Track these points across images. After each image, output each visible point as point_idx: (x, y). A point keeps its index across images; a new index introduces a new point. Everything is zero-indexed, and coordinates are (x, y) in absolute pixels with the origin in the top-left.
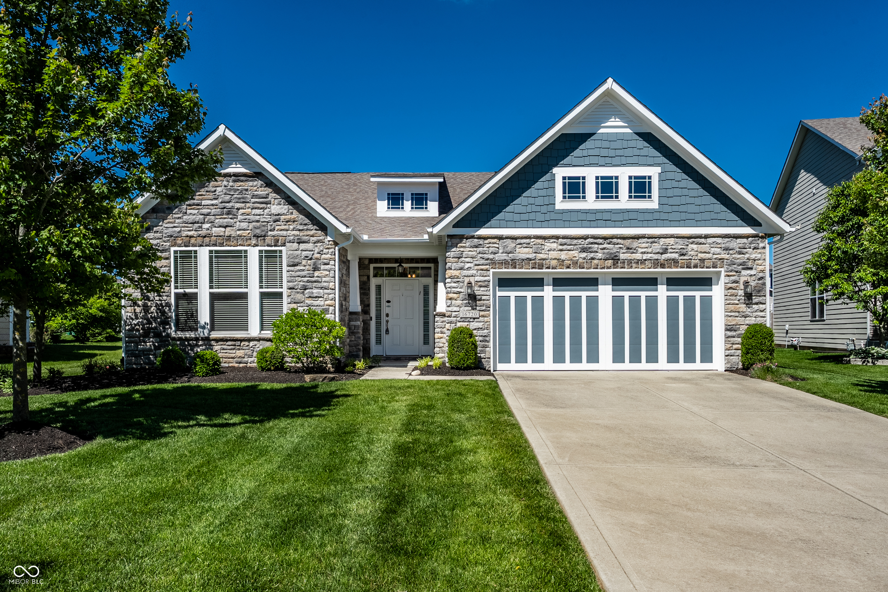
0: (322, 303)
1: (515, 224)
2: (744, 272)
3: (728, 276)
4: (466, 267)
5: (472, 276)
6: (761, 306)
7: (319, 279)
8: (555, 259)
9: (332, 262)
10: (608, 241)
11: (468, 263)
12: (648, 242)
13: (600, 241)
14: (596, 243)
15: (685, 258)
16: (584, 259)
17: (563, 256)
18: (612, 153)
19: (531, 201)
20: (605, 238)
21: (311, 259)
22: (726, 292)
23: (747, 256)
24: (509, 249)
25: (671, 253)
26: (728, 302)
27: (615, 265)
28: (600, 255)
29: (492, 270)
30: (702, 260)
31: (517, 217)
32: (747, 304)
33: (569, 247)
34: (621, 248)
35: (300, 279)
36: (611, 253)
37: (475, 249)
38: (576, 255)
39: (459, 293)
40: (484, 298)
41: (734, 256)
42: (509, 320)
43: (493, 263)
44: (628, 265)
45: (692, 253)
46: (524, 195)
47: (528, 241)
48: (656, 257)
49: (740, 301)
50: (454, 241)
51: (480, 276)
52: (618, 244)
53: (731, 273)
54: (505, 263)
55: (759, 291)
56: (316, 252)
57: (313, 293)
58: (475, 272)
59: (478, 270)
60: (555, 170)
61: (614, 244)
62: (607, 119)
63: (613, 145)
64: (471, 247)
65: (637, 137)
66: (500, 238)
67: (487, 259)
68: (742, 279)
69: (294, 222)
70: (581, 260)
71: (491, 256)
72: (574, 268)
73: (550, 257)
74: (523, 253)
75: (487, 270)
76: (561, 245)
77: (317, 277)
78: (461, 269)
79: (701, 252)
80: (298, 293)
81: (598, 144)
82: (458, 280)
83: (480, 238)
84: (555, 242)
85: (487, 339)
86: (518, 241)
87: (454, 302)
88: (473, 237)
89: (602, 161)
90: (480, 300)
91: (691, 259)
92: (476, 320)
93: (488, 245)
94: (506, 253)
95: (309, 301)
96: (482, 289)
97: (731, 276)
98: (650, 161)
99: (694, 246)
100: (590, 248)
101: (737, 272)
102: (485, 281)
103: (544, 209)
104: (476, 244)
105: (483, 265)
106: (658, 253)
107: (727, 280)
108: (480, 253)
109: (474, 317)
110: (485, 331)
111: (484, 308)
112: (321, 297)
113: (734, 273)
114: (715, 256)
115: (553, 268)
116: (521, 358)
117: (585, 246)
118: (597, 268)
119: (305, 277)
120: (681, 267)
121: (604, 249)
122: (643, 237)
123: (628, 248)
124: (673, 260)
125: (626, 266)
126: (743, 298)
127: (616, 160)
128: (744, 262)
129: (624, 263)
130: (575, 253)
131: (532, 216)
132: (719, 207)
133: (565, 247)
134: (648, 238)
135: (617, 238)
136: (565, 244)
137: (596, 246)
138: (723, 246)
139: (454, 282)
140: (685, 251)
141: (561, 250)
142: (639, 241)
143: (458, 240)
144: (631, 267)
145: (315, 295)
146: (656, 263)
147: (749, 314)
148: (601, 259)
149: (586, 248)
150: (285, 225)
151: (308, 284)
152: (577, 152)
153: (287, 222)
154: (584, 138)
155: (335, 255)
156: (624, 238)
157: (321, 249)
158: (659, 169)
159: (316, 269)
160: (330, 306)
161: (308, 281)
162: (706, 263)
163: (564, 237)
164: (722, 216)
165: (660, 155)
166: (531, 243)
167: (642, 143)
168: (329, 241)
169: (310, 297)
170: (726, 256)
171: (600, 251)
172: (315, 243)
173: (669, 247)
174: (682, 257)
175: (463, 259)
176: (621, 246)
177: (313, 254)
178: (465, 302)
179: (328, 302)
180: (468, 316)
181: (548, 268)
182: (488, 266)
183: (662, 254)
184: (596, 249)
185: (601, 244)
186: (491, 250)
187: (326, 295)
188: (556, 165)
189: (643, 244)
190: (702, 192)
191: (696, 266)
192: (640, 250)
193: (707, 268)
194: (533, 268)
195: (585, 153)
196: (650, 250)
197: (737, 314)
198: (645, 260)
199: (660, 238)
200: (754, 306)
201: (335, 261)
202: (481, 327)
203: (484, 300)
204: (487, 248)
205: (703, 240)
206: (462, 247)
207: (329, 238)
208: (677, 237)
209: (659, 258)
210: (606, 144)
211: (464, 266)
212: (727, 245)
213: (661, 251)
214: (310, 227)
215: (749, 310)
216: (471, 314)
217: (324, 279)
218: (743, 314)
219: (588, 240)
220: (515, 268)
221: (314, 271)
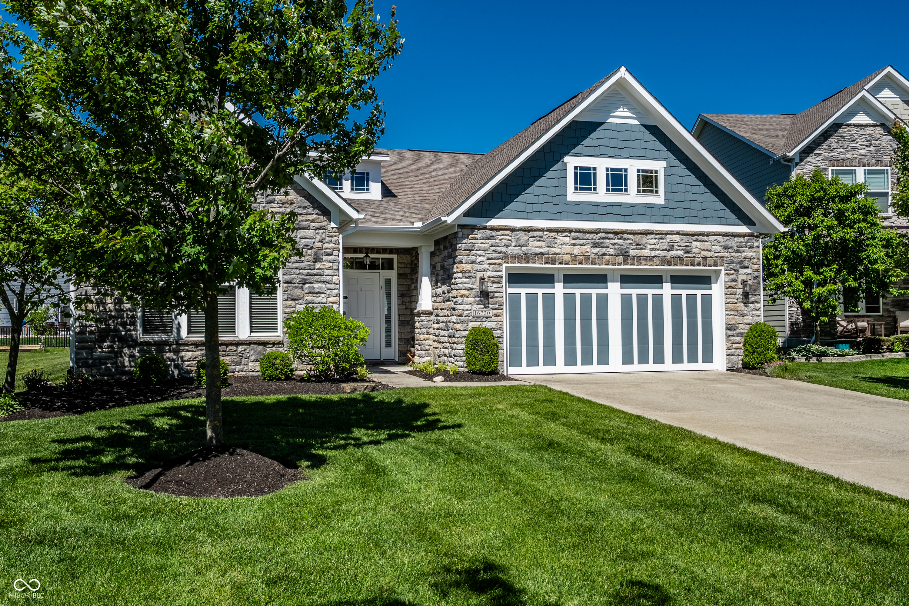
0: (324, 300)
1: (527, 215)
2: (742, 271)
3: (728, 274)
4: (478, 260)
5: (485, 271)
6: (757, 304)
7: (321, 271)
8: (568, 254)
9: (336, 253)
10: (619, 236)
11: (480, 256)
12: (656, 238)
13: (612, 236)
14: (607, 238)
15: (690, 255)
16: (596, 254)
17: (576, 250)
18: (621, 144)
19: (544, 190)
20: (616, 233)
21: (312, 248)
22: (727, 290)
23: (744, 255)
24: (522, 242)
25: (677, 250)
26: (728, 301)
27: (625, 262)
28: (611, 251)
29: (505, 265)
30: (705, 258)
31: (529, 208)
32: (745, 303)
33: (582, 242)
34: (630, 244)
35: (298, 271)
36: (622, 249)
37: (488, 241)
38: (588, 250)
39: (471, 289)
40: (497, 295)
41: (732, 254)
42: (520, 319)
43: (506, 257)
44: (638, 262)
45: (696, 250)
46: (536, 184)
47: (540, 234)
48: (663, 253)
49: (739, 300)
50: (466, 231)
51: (493, 271)
52: (628, 239)
53: (730, 272)
54: (518, 257)
55: (755, 290)
56: (317, 240)
57: (314, 288)
58: (487, 266)
59: (490, 264)
60: (567, 159)
61: (625, 239)
62: (616, 109)
63: (622, 136)
64: (483, 239)
65: (644, 130)
66: (513, 230)
67: (500, 253)
68: (741, 278)
69: (291, 204)
70: (593, 256)
71: (504, 250)
72: (587, 263)
73: (563, 251)
74: (536, 247)
75: (500, 264)
76: (573, 239)
77: (319, 269)
78: (473, 262)
79: (704, 250)
80: (296, 287)
81: (608, 134)
82: (470, 275)
83: (492, 229)
84: (567, 236)
85: (500, 340)
86: (531, 234)
87: (465, 299)
88: (485, 228)
89: (612, 152)
90: (492, 297)
91: (694, 257)
92: (489, 319)
93: (500, 237)
94: (519, 246)
95: (309, 298)
96: (495, 285)
97: (730, 274)
98: (657, 154)
99: (698, 244)
100: (602, 243)
101: (735, 270)
102: (498, 276)
103: (556, 200)
104: (489, 236)
105: (495, 259)
106: (665, 250)
107: (727, 278)
108: (492, 246)
109: (487, 315)
110: (498, 331)
111: (497, 306)
112: (323, 293)
113: (733, 272)
114: (716, 254)
115: (566, 264)
116: (533, 361)
117: (597, 241)
118: (608, 265)
119: (304, 269)
120: (686, 265)
121: (615, 244)
122: (651, 232)
123: (638, 244)
124: (679, 257)
125: (636, 263)
126: (741, 297)
127: (625, 153)
128: (741, 261)
129: (634, 259)
130: (587, 248)
131: (545, 207)
132: (719, 205)
133: (577, 241)
134: (656, 234)
135: (627, 233)
136: (578, 238)
137: (608, 241)
138: (723, 244)
139: (466, 278)
140: (689, 248)
141: (574, 245)
142: (648, 237)
143: (470, 231)
144: (640, 264)
145: (317, 290)
146: (664, 261)
147: (747, 313)
148: (612, 255)
149: (598, 243)
150: (281, 207)
151: (308, 277)
152: (587, 142)
153: (283, 204)
154: (594, 126)
155: (339, 244)
156: (633, 233)
157: (324, 236)
158: (664, 164)
159: (317, 259)
160: (333, 303)
161: (308, 274)
162: (709, 261)
163: (578, 231)
164: (721, 214)
165: (665, 149)
166: (544, 237)
167: (649, 136)
168: (333, 228)
169: (310, 293)
170: (726, 255)
171: (611, 246)
172: (316, 230)
173: (675, 244)
174: (687, 255)
175: (475, 252)
176: (631, 242)
177: (314, 242)
178: (478, 299)
179: (331, 299)
180: (480, 315)
181: (561, 263)
182: (501, 260)
183: (668, 251)
184: (607, 245)
185: (612, 239)
186: (504, 242)
187: (329, 291)
188: (567, 154)
189: (650, 240)
190: (703, 189)
191: (699, 265)
192: (649, 247)
193: (709, 266)
194: (546, 263)
195: (596, 143)
196: (657, 247)
197: (736, 313)
198: (653, 257)
199: (667, 234)
200: (751, 305)
201: (339, 251)
202: (494, 327)
203: (497, 297)
204: (500, 240)
205: (705, 238)
206: (473, 238)
207: (333, 225)
208: (682, 234)
209: (666, 255)
210: (615, 135)
211: (476, 259)
212: (727, 243)
213: (668, 248)
214: (310, 210)
215: (746, 309)
216: (484, 313)
217: (326, 272)
218: (742, 313)
219: (599, 235)
220: (528, 262)
221: (315, 262)
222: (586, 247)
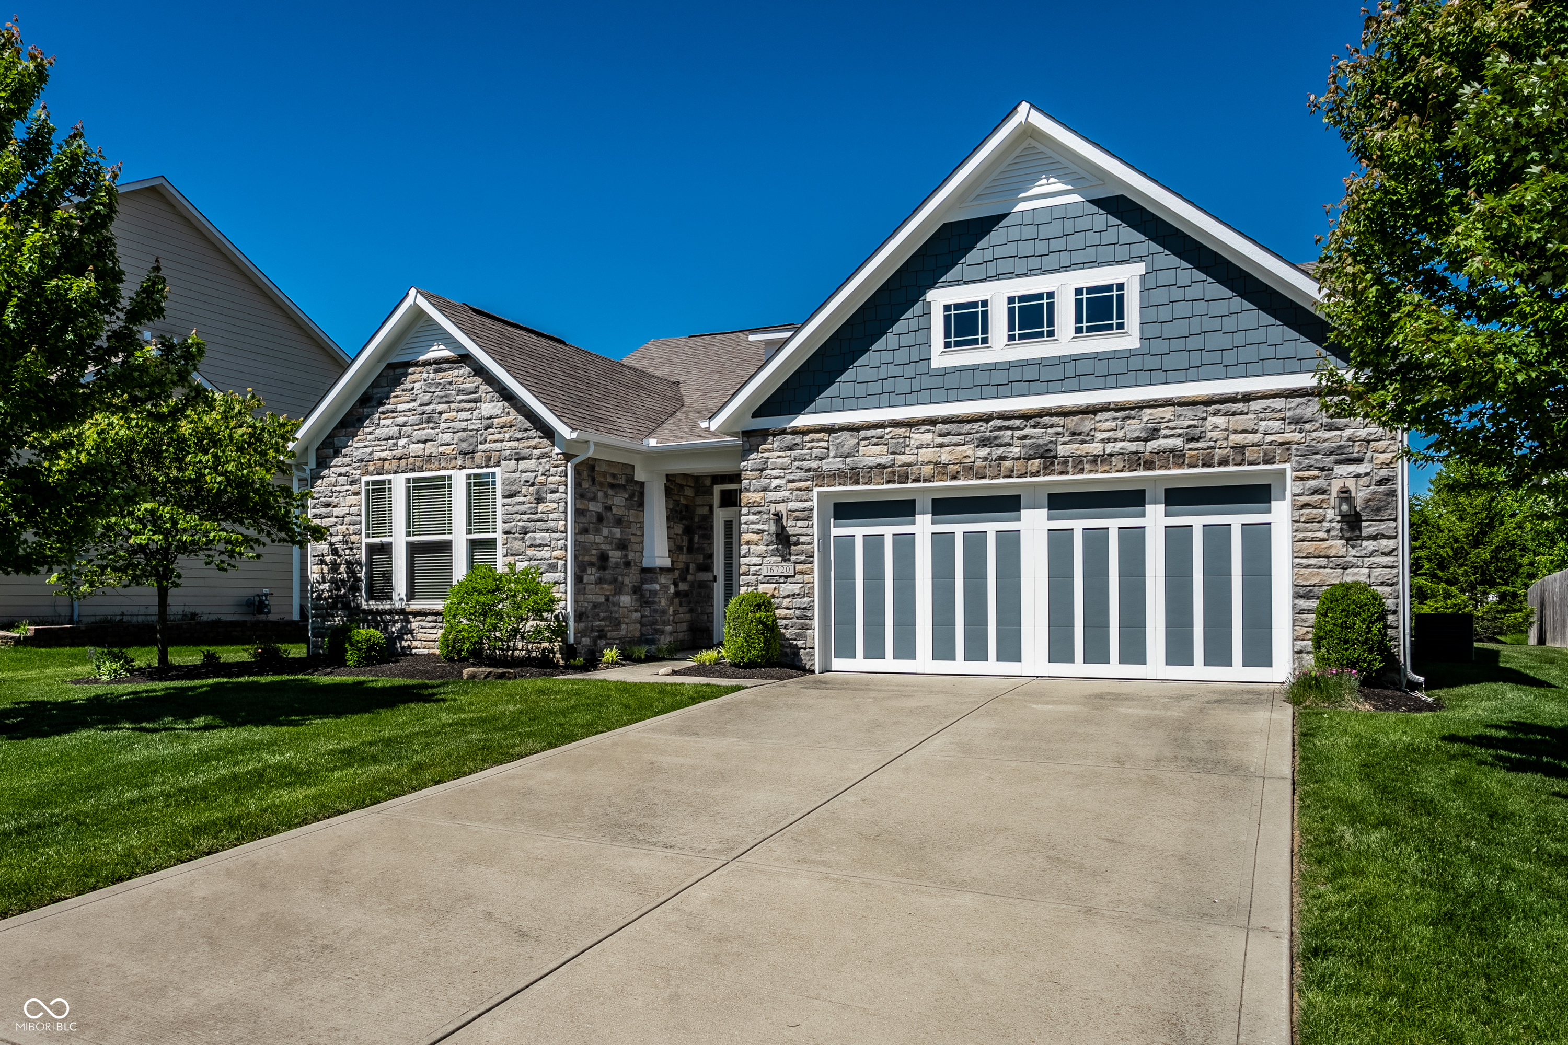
0: (548, 555)
1: (858, 403)
2: (1341, 470)
3: (1302, 479)
4: (773, 486)
5: (783, 501)
6: (1384, 542)
7: (544, 516)
8: (929, 463)
9: (562, 489)
10: (1032, 422)
11: (776, 478)
12: (1115, 419)
13: (1017, 422)
14: (1008, 428)
15: (1199, 445)
16: (985, 459)
17: (945, 456)
18: (1041, 248)
19: (887, 357)
20: (1026, 417)
21: (533, 485)
22: (1297, 513)
23: (1348, 433)
24: (845, 449)
25: (1166, 437)
26: (1301, 535)
27: (1047, 469)
28: (1016, 451)
29: (816, 490)
30: (1240, 449)
31: (861, 390)
32: (1348, 540)
33: (956, 439)
34: (1058, 434)
35: (518, 517)
36: (1039, 446)
37: (788, 453)
38: (970, 453)
39: (763, 531)
40: (802, 539)
41: (1314, 434)
42: (854, 579)
43: (819, 477)
44: (1074, 467)
45: (1215, 434)
46: (874, 347)
47: (879, 432)
48: (1132, 447)
49: (1332, 533)
50: (753, 440)
51: (797, 500)
52: (1052, 426)
53: (1307, 474)
54: (838, 476)
55: (1378, 510)
56: (540, 473)
57: (535, 539)
58: (787, 493)
59: (792, 490)
60: (931, 295)
61: (1046, 427)
62: (1032, 181)
63: (1045, 232)
64: (782, 450)
65: (1095, 209)
66: (830, 430)
67: (809, 470)
68: (1336, 486)
69: (511, 426)
70: (979, 463)
71: (814, 464)
72: (966, 478)
73: (920, 459)
74: (872, 455)
75: (808, 490)
76: (940, 435)
77: (542, 513)
78: (765, 489)
79: (1236, 432)
80: (516, 539)
81: (1014, 233)
82: (760, 509)
83: (795, 432)
84: (929, 431)
85: (809, 613)
86: (863, 433)
87: (753, 547)
88: (783, 432)
89: (1021, 266)
90: (797, 543)
91: (1213, 448)
92: (789, 580)
93: (809, 445)
94: (841, 456)
95: (530, 552)
96: (799, 524)
97: (1308, 478)
98: (1121, 253)
99: (1220, 421)
100: (996, 438)
101: (1322, 469)
102: (804, 509)
103: (910, 370)
104: (789, 444)
105: (800, 480)
106: (1137, 439)
107: (1298, 487)
108: (795, 460)
109: (785, 574)
110: (806, 599)
111: (803, 558)
112: (546, 545)
113: (1316, 473)
114: (1269, 438)
115: (925, 481)
116: (875, 650)
117: (988, 434)
118: (1010, 477)
119: (525, 513)
120: (1190, 466)
121: (1025, 437)
122: (1105, 408)
123: (1074, 434)
124: (1172, 451)
125: (1070, 469)
126: (1338, 526)
127: (1049, 262)
128: (1340, 447)
129: (1066, 463)
130: (968, 450)
131: (888, 385)
132: (1279, 331)
133: (946, 440)
134: (1117, 410)
135: (1051, 415)
136: (948, 434)
137: (1009, 433)
138: (1289, 414)
139: (754, 514)
140: (1197, 431)
141: (941, 446)
142: (1097, 418)
143: (760, 439)
144: (1082, 471)
145: (538, 542)
146: (1136, 461)
147: (1355, 560)
148: (1019, 459)
149: (988, 439)
150: (500, 433)
151: (529, 524)
152: (973, 256)
153: (502, 428)
154: (986, 225)
155: (566, 476)
156: (1065, 413)
157: (547, 467)
158: (1140, 268)
159: (540, 500)
160: (558, 559)
161: (529, 521)
162: (1249, 454)
163: (947, 420)
164: (1286, 350)
165: (1142, 237)
166: (886, 437)
167: (1103, 219)
168: (557, 454)
169: (532, 546)
170: (1297, 436)
171: (1016, 442)
172: (538, 459)
173: (1163, 426)
174: (1191, 445)
175: (768, 472)
176: (1060, 429)
177: (536, 477)
178: (771, 547)
179: (557, 553)
180: (775, 573)
181: (917, 480)
182: (809, 483)
183: (1146, 440)
184: (1007, 440)
185: (1018, 428)
186: (816, 452)
187: (553, 542)
188: (932, 285)
189: (1105, 422)
190: (1238, 303)
191: (1224, 462)
192: (1099, 436)
193: (1250, 464)
194: (888, 482)
195: (988, 255)
196: (1120, 434)
197: (1323, 562)
198: (1111, 455)
199: (1142, 408)
200: (1365, 543)
201: (566, 486)
202: (797, 592)
203: (803, 544)
204: (809, 449)
205: (1240, 406)
206: (766, 451)
207: (557, 450)
208: (1181, 404)
209: (1141, 449)
210: (1028, 232)
211: (770, 484)
212: (1298, 411)
213: (1143, 435)
214: (533, 433)
215: (1353, 552)
216: (781, 569)
217: (551, 516)
218: (1340, 561)
219: (991, 423)
220: (857, 483)
221: (538, 503)
222: (965, 448)
